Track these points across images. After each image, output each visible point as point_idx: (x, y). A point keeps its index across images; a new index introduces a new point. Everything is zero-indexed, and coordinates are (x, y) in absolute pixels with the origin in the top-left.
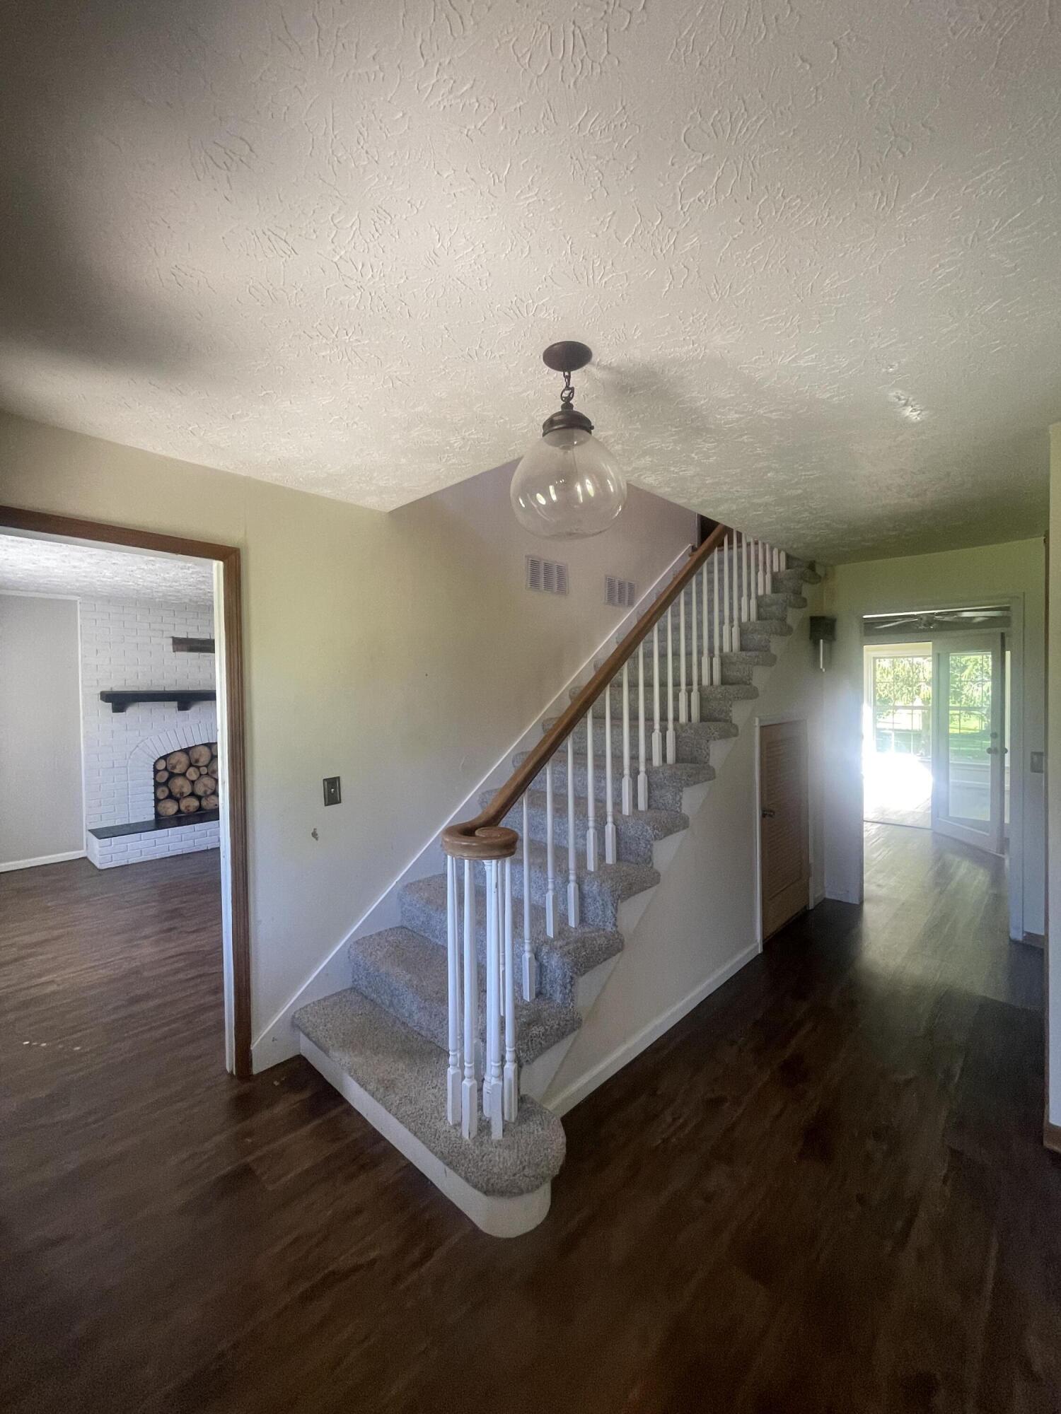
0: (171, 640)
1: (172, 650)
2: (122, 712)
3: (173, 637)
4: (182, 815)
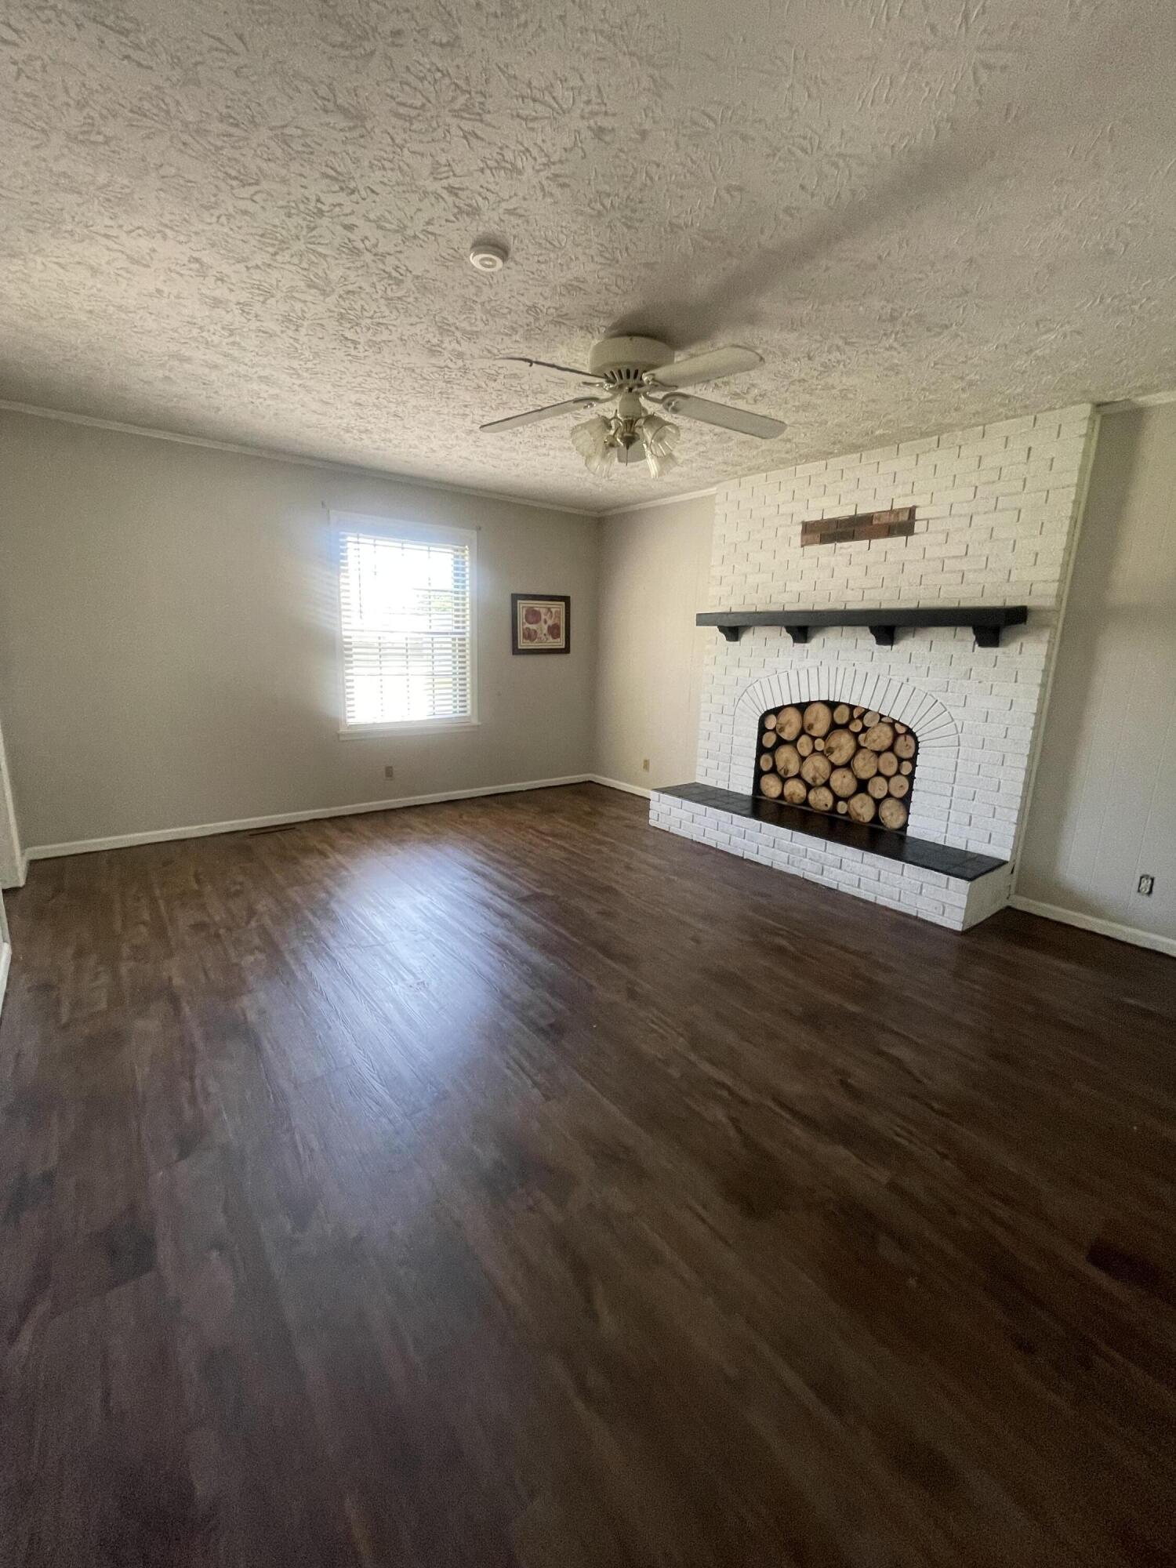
0: (800, 528)
1: (799, 544)
2: (736, 641)
3: (803, 521)
4: (784, 803)
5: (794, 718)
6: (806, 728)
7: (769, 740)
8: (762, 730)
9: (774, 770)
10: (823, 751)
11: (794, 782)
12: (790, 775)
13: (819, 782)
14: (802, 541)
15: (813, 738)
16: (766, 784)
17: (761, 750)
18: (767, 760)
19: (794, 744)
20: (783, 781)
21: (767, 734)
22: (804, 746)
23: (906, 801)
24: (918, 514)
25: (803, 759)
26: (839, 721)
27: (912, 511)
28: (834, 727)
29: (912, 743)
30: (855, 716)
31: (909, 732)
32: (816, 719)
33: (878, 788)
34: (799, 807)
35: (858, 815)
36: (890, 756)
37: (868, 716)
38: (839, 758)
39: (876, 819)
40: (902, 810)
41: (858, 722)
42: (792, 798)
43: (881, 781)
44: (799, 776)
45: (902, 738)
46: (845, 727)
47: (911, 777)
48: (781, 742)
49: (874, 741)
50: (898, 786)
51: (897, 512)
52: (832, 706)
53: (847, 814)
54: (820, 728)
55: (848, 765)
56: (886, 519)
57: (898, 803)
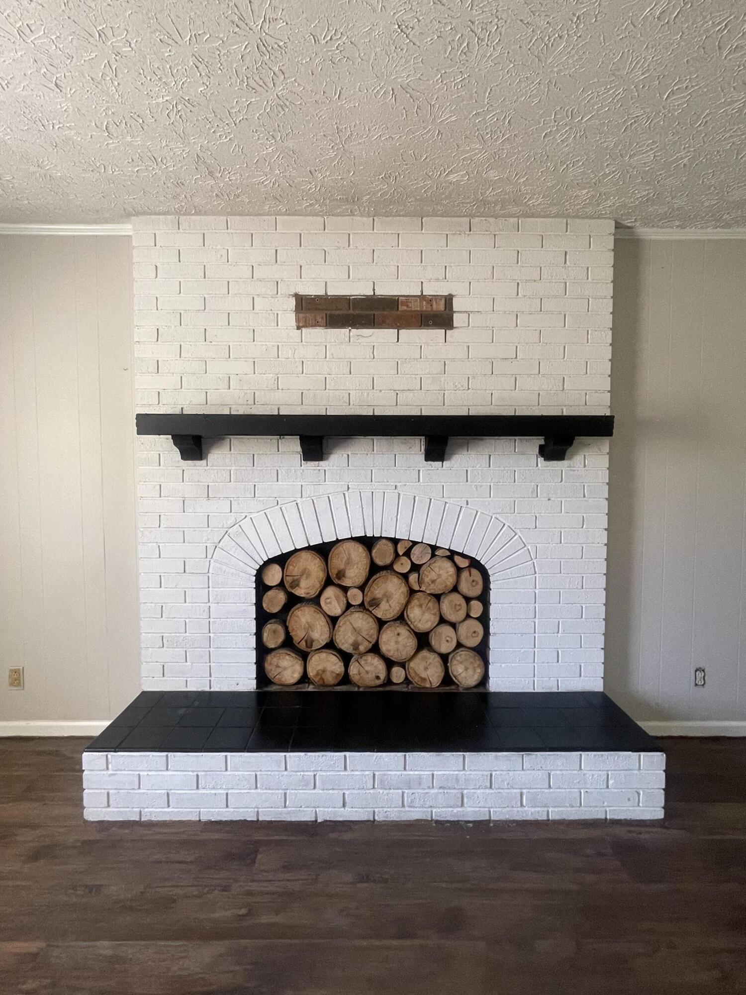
0: (293, 302)
1: (294, 323)
2: (201, 459)
3: (297, 296)
4: (311, 688)
5: (313, 565)
6: (333, 576)
7: (275, 601)
8: (261, 588)
9: (288, 643)
10: (362, 605)
11: (323, 655)
12: (315, 647)
13: (362, 648)
14: (298, 320)
15: (345, 589)
16: (278, 666)
17: (262, 618)
18: (275, 632)
19: (316, 601)
20: (304, 656)
21: (270, 593)
22: (332, 602)
23: (482, 651)
24: (457, 305)
25: (333, 621)
26: (379, 562)
27: (449, 300)
28: (374, 569)
29: (476, 574)
30: (401, 553)
31: (475, 564)
32: (349, 562)
33: (444, 640)
34: (339, 689)
35: (424, 680)
36: (456, 598)
37: (416, 551)
38: (386, 610)
39: (448, 679)
40: (478, 662)
41: (404, 560)
42: (322, 679)
43: (447, 630)
44: (331, 646)
45: (465, 575)
46: (389, 567)
47: (484, 619)
48: (293, 601)
49: (433, 582)
50: (470, 633)
51: (430, 300)
52: (367, 542)
53: (407, 681)
54: (355, 573)
55: (401, 618)
56: (415, 306)
57: (472, 653)
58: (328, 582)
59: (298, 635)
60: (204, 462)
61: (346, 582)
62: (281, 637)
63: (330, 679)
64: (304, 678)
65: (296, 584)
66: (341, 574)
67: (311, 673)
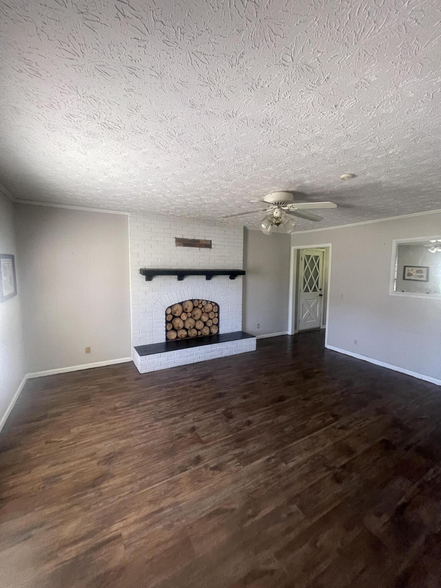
0: (174, 240)
2: (151, 280)
3: (176, 238)
4: (179, 339)
5: (180, 308)
6: (184, 310)
7: (170, 318)
8: (166, 315)
9: (173, 329)
10: (191, 317)
11: (182, 331)
12: (180, 328)
13: (192, 327)
14: (176, 245)
15: (187, 313)
16: (170, 335)
17: (167, 322)
18: (170, 326)
19: (180, 317)
20: (177, 331)
21: (169, 316)
22: (184, 316)
23: (218, 325)
24: (213, 243)
25: (184, 321)
26: (195, 305)
27: (211, 241)
28: (194, 307)
29: (216, 307)
30: (200, 303)
31: (216, 304)
32: (188, 306)
33: (209, 324)
34: (186, 338)
35: (205, 333)
36: (213, 313)
37: (203, 302)
38: (197, 317)
39: (210, 333)
40: (217, 327)
41: (201, 305)
42: (182, 337)
43: (210, 321)
44: (184, 328)
45: (214, 307)
46: (197, 307)
47: (218, 317)
48: (174, 317)
49: (207, 309)
50: (215, 321)
51: (207, 241)
52: (192, 301)
53: (201, 334)
54: (190, 309)
55: (200, 319)
56: (204, 242)
57: (215, 326)
58: (183, 312)
59: (176, 326)
60: (151, 281)
61: (188, 311)
62: (171, 327)
63: (183, 336)
64: (177, 337)
65: (175, 313)
66: (186, 309)
67: (179, 335)
